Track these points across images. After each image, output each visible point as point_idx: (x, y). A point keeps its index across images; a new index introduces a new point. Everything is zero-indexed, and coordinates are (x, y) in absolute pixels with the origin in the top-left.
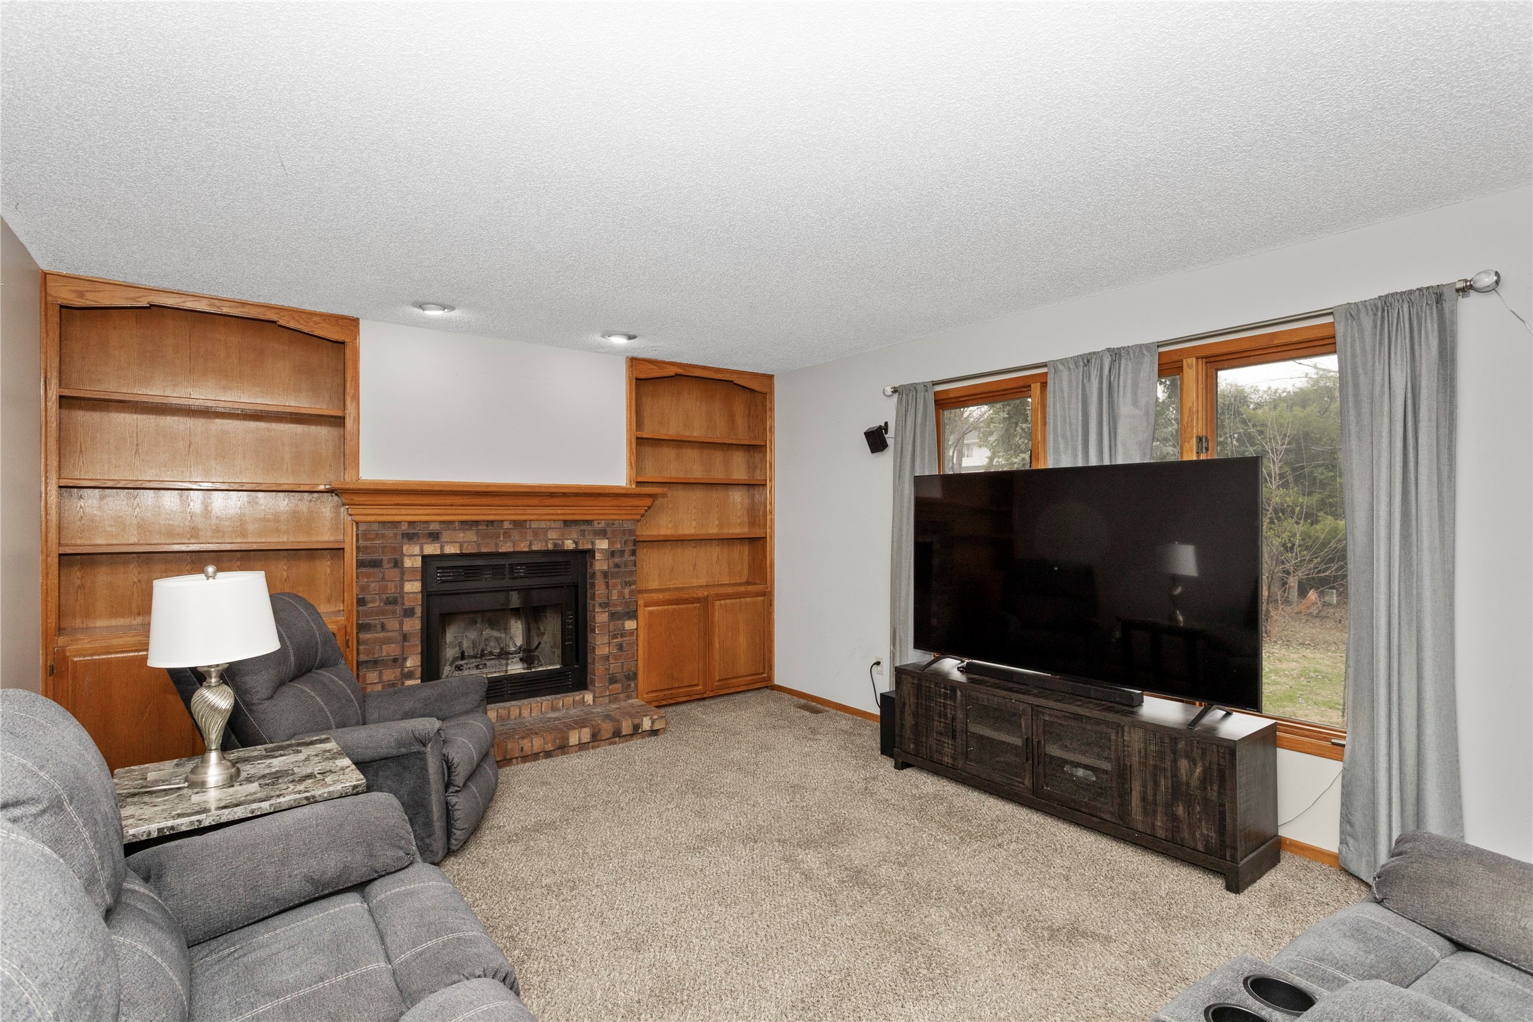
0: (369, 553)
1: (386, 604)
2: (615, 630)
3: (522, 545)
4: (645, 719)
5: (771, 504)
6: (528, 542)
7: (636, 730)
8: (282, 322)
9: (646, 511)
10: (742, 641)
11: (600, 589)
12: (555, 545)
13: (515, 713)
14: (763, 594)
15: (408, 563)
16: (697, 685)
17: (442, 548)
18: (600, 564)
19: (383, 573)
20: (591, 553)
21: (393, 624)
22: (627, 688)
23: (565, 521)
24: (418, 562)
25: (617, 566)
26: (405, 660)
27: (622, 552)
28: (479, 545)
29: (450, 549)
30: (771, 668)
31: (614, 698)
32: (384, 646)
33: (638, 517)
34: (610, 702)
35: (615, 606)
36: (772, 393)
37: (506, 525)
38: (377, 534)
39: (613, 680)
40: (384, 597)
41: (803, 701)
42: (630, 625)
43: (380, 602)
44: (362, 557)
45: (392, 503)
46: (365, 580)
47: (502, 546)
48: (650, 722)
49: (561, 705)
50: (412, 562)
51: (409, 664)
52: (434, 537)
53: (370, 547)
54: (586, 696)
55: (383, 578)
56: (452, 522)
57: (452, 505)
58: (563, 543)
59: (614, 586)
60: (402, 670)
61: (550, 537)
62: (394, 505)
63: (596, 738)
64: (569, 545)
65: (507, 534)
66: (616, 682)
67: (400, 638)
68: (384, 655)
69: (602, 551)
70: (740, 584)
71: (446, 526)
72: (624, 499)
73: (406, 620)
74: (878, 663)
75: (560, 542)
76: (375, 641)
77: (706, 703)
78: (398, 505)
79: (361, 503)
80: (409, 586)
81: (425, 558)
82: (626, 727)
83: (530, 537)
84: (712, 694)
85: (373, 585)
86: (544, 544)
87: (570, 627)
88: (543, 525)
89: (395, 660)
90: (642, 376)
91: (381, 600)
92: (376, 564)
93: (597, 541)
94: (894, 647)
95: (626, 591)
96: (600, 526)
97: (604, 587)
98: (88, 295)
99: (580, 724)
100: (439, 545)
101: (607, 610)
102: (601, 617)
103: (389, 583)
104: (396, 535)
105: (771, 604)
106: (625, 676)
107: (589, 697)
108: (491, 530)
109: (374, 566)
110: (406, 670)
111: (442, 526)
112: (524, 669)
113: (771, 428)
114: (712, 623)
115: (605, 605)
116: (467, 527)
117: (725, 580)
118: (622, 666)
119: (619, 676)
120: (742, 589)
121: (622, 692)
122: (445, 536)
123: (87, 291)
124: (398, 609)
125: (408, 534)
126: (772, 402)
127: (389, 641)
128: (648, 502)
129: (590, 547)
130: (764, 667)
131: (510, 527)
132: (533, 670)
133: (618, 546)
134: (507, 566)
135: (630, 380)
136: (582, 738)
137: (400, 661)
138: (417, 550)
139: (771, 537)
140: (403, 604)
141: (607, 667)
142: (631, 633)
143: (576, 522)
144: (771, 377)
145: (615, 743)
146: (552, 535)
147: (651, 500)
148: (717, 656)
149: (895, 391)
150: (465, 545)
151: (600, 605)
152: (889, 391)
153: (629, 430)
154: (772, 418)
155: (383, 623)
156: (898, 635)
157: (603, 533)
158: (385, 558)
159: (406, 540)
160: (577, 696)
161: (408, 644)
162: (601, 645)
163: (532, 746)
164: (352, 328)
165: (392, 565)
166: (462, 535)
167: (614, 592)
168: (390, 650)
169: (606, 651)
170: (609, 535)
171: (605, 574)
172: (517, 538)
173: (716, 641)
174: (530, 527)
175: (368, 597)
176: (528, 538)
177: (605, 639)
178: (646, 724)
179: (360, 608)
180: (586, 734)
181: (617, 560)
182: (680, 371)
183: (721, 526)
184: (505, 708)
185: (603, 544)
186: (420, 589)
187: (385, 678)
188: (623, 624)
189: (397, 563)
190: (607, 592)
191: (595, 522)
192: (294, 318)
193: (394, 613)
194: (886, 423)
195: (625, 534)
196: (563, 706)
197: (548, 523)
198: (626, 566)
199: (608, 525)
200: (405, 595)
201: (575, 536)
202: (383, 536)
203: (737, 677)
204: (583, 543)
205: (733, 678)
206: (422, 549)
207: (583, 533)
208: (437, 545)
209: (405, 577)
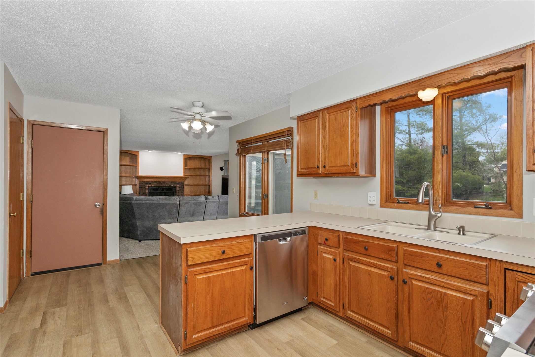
5: (211, 179)
8: (128, 152)
15: (146, 188)
18: (177, 189)
19: (143, 189)
20: (176, 187)
23: (172, 182)
27: (181, 187)
28: (157, 185)
29: (153, 186)
33: (184, 181)
36: (211, 159)
37: (162, 182)
43: (142, 193)
44: (140, 186)
46: (140, 190)
47: (161, 185)
50: (147, 187)
52: (150, 184)
56: (153, 182)
57: (153, 179)
61: (169, 184)
64: (172, 186)
72: (182, 178)
78: (145, 179)
79: (139, 179)
88: (168, 182)
90: (187, 158)
92: (141, 188)
103: (143, 191)
108: (159, 183)
111: (151, 182)
116: (155, 183)
117: (204, 193)
126: (212, 161)
128: (185, 179)
133: (181, 186)
134: (162, 189)
135: (184, 158)
138: (148, 186)
139: (211, 185)
140: (146, 194)
143: (174, 182)
144: (211, 156)
149: (224, 161)
150: (155, 185)
153: (183, 167)
154: (211, 164)
157: (178, 184)
158: (143, 187)
159: (146, 184)
164: (138, 153)
171: (178, 190)
172: (163, 184)
174: (166, 183)
175: (140, 192)
179: (139, 194)
181: (180, 188)
182: (193, 156)
185: (178, 186)
186: (148, 192)
189: (145, 188)
191: (177, 182)
195: (182, 184)
198: (182, 189)
200: (146, 192)
201: (173, 184)
202: (143, 184)
204: (174, 186)
207: (174, 184)
208: (151, 185)
209: (146, 190)
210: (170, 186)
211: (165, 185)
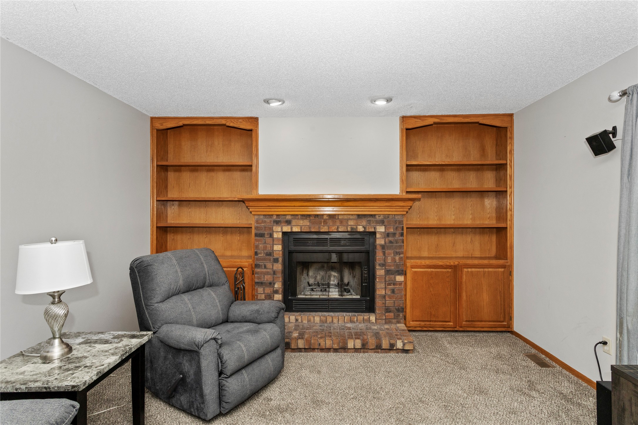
0: (259, 230)
1: (266, 255)
2: (389, 281)
3: (333, 228)
4: (398, 341)
5: (511, 204)
6: (336, 227)
7: (392, 348)
8: (228, 124)
9: (409, 209)
10: (485, 298)
11: (379, 255)
12: (352, 228)
13: (329, 320)
14: (504, 267)
15: (275, 235)
16: (450, 322)
17: (291, 228)
18: (380, 241)
19: (265, 240)
20: (374, 233)
21: (269, 265)
22: (398, 317)
23: (358, 215)
24: (280, 235)
25: (391, 242)
26: (274, 284)
27: (394, 234)
28: (310, 228)
29: (296, 229)
30: (511, 318)
31: (388, 321)
32: (265, 276)
33: (405, 213)
34: (386, 323)
35: (390, 266)
36: (512, 126)
37: (325, 217)
38: (262, 221)
39: (388, 310)
40: (265, 251)
41: (534, 351)
42: (400, 278)
43: (264, 254)
44: (256, 232)
45: (267, 205)
46: (257, 243)
47: (322, 228)
48: (402, 344)
49: (356, 319)
50: (278, 235)
51: (276, 286)
52: (288, 222)
53: (259, 227)
54: (371, 317)
55: (265, 242)
56: (297, 215)
57: (294, 206)
58: (357, 227)
59: (389, 254)
60: (273, 289)
61: (349, 224)
62: (268, 206)
63: (364, 348)
64: (360, 229)
65: (325, 222)
66: (390, 312)
67: (272, 273)
68: (265, 280)
69: (381, 233)
70: (489, 258)
71: (294, 217)
72: (394, 202)
73: (275, 264)
74: (605, 343)
75: (355, 227)
76: (262, 273)
77: (456, 334)
78: (269, 206)
79: (253, 206)
80: (276, 247)
81: (284, 233)
82: (385, 344)
83: (338, 223)
84: (461, 329)
85: (260, 245)
86: (345, 228)
87: (366, 275)
88: (346, 217)
89: (270, 283)
90: (410, 127)
91: (264, 253)
93: (377, 227)
94: (621, 333)
95: (397, 258)
96: (380, 218)
97: (381, 254)
98: (164, 124)
99: (358, 335)
100: (290, 227)
101: (383, 268)
102: (380, 272)
103: (268, 245)
104: (271, 221)
105: (511, 274)
106: (396, 309)
107: (373, 318)
108: (317, 219)
109: (261, 236)
110: (275, 289)
111: (292, 217)
112: (339, 295)
113: (511, 151)
114: (461, 283)
115: (383, 265)
116: (304, 218)
117: (477, 254)
118: (394, 303)
119: (392, 309)
120: (486, 262)
121: (394, 319)
122: (294, 222)
123: (164, 123)
124: (272, 258)
125: (276, 221)
126: (512, 133)
127: (267, 273)
128: (410, 203)
129: (373, 230)
130: (504, 318)
131: (327, 218)
132: (344, 297)
133: (392, 230)
134: (329, 239)
135: (402, 130)
136: (356, 345)
137: (272, 284)
138: (279, 229)
139: (511, 227)
140: (273, 256)
141: (384, 302)
142: (400, 283)
143: (365, 216)
144: (511, 115)
145: (378, 352)
146: (351, 223)
147: (412, 202)
148: (464, 304)
149: (624, 93)
150: (303, 227)
151: (380, 265)
152: (616, 95)
154: (512, 144)
155: (265, 265)
156: (625, 325)
157: (382, 222)
158: (266, 233)
159: (275, 224)
160: (366, 316)
161: (275, 276)
162: (380, 290)
163: (325, 344)
164: (255, 122)
165: (269, 236)
166: (302, 222)
167: (389, 257)
168: (268, 278)
169: (383, 292)
170: (386, 223)
171: (383, 247)
172: (331, 224)
173: (464, 294)
174: (338, 218)
175: (259, 251)
176: (337, 224)
177: (383, 285)
178: (399, 345)
179: (255, 256)
180: (358, 344)
181: (391, 239)
182: (437, 120)
183: (473, 219)
184: (324, 316)
185: (381, 229)
186: (281, 249)
187: (266, 292)
188: (395, 278)
189: (271, 235)
190: (384, 257)
191: (377, 216)
192: (232, 122)
193: (270, 260)
194: (615, 128)
195: (396, 223)
196: (357, 320)
197: (349, 216)
198: (397, 243)
199: (385, 218)
200: (274, 251)
201: (364, 223)
202: (265, 222)
203: (481, 321)
204: (369, 228)
205: (478, 321)
206: (282, 229)
207: (369, 222)
208: (289, 227)
209: (275, 243)
210: (354, 232)
211: (338, 228)
